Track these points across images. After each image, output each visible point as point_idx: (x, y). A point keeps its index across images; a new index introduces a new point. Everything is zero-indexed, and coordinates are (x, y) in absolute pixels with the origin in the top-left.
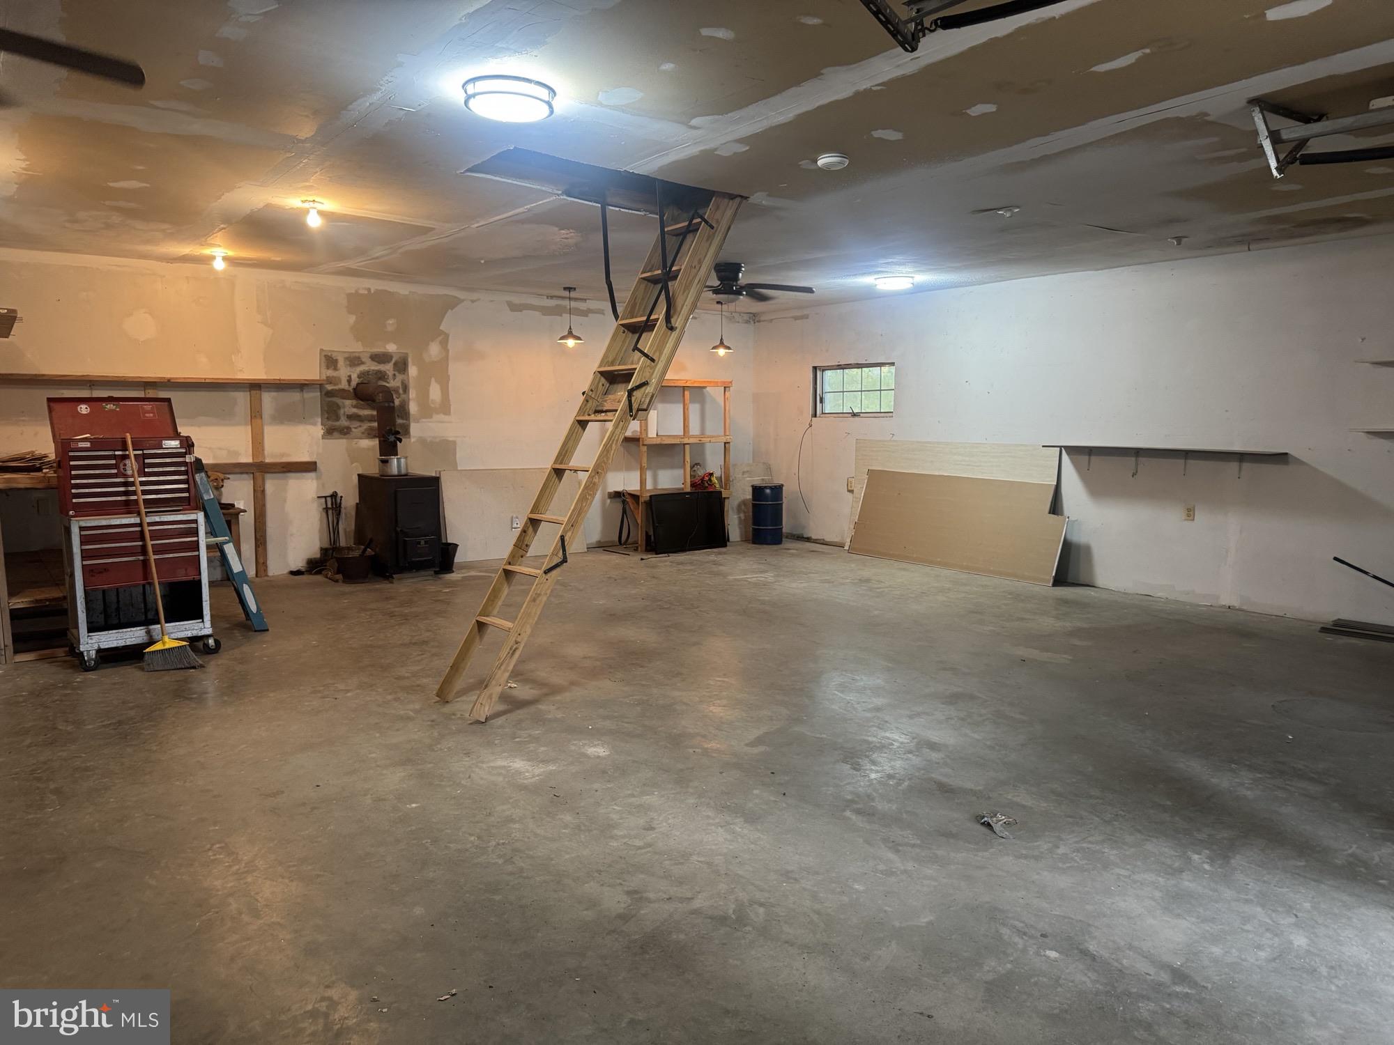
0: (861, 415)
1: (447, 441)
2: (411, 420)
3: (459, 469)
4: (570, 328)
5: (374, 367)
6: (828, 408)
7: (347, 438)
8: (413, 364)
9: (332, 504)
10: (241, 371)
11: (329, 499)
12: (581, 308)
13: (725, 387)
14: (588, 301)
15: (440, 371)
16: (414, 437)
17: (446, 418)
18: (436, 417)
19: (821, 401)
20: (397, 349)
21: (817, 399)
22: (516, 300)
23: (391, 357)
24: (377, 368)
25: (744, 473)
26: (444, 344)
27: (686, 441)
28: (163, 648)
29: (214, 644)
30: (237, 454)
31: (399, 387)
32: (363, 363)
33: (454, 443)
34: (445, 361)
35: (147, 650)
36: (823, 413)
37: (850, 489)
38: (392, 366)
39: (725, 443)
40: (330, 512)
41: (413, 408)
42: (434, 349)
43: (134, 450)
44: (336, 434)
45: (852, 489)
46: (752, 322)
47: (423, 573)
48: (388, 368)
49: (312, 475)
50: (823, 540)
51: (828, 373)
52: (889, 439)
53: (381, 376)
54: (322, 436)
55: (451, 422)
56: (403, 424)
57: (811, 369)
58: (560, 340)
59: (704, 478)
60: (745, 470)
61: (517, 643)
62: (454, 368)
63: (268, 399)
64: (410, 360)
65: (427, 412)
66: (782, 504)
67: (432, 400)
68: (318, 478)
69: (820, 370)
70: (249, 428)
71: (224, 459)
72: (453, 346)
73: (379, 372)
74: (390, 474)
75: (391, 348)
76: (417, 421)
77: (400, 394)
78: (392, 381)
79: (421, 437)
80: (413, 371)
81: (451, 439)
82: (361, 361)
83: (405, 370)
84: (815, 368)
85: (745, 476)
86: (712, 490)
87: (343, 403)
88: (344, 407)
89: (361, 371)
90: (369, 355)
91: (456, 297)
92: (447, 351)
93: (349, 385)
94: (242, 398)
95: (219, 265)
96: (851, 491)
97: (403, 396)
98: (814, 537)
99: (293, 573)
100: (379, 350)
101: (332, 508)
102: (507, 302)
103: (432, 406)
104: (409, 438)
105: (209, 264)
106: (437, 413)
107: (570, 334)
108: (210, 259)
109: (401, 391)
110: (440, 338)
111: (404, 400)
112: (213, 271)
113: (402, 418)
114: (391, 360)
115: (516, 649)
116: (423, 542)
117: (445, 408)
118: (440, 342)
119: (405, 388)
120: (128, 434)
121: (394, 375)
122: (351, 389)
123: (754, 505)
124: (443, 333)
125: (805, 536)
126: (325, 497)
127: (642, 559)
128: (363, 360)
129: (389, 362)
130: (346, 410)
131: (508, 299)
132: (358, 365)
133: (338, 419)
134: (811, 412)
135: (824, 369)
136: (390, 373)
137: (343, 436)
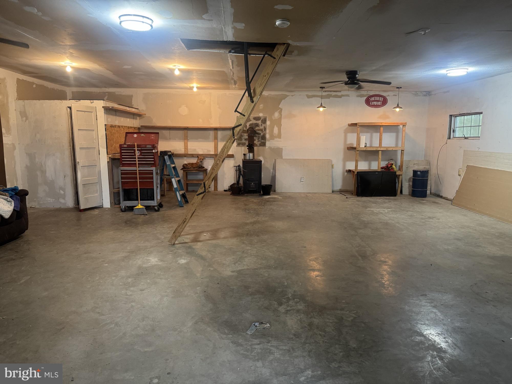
0: (469, 138)
1: (279, 148)
2: (267, 140)
3: (283, 158)
4: (321, 103)
5: (255, 122)
6: (458, 134)
7: (244, 147)
8: (269, 120)
9: (238, 169)
10: (212, 124)
11: (237, 167)
12: (338, 95)
13: (403, 125)
14: (342, 92)
15: (278, 123)
16: (267, 146)
17: (279, 140)
18: (276, 139)
19: (454, 131)
20: (263, 115)
21: (451, 130)
22: (310, 94)
23: (260, 118)
24: (256, 122)
25: (414, 164)
26: (280, 113)
27: (379, 149)
28: (138, 208)
29: (157, 209)
30: (210, 151)
31: (263, 129)
32: (251, 121)
33: (282, 149)
34: (280, 119)
35: (135, 208)
36: (454, 137)
37: (459, 174)
38: (261, 121)
39: (402, 150)
40: (237, 171)
41: (268, 136)
42: (276, 115)
43: (137, 148)
44: (241, 145)
45: (460, 174)
46: (428, 96)
47: (255, 194)
48: (259, 122)
49: (233, 159)
50: (447, 197)
51: (458, 118)
52: (477, 150)
53: (257, 125)
54: (236, 146)
55: (281, 141)
56: (264, 142)
57: (449, 116)
58: (317, 108)
59: (388, 166)
60: (415, 163)
61: (185, 219)
62: (283, 121)
63: (220, 133)
64: (267, 119)
65: (272, 137)
66: (427, 179)
67: (275, 133)
68: (234, 160)
69: (454, 117)
70: (214, 143)
71: (206, 152)
72: (283, 113)
73: (256, 123)
74: (246, 159)
75: (261, 115)
76: (269, 141)
77: (263, 131)
78: (261, 127)
79: (269, 147)
80: (268, 123)
81: (281, 147)
82: (250, 120)
83: (265, 123)
84: (451, 116)
85: (414, 166)
86: (392, 171)
87: (244, 135)
88: (244, 136)
89: (250, 123)
90: (253, 117)
91: (286, 95)
92: (281, 115)
93: (246, 128)
94: (212, 133)
95: (195, 90)
96: (460, 175)
97: (264, 132)
98: (444, 196)
99: (225, 191)
100: (256, 116)
101: (238, 170)
102: (306, 95)
103: (275, 135)
104: (266, 147)
105: (192, 90)
106: (276, 138)
107: (321, 106)
108: (191, 88)
109: (263, 130)
110: (279, 111)
111: (264, 133)
112: (193, 92)
113: (263, 140)
114: (261, 119)
115: (185, 221)
116: (252, 184)
117: (279, 136)
118: (279, 112)
119: (265, 129)
120: (136, 143)
121: (262, 124)
122: (246, 130)
123: (413, 179)
124: (280, 108)
125: (440, 195)
126: (236, 166)
127: (347, 198)
128: (251, 120)
129: (260, 120)
130: (245, 137)
131: (307, 94)
132: (249, 121)
133: (241, 140)
134: (447, 136)
135: (456, 116)
136: (260, 124)
137: (243, 146)
